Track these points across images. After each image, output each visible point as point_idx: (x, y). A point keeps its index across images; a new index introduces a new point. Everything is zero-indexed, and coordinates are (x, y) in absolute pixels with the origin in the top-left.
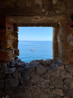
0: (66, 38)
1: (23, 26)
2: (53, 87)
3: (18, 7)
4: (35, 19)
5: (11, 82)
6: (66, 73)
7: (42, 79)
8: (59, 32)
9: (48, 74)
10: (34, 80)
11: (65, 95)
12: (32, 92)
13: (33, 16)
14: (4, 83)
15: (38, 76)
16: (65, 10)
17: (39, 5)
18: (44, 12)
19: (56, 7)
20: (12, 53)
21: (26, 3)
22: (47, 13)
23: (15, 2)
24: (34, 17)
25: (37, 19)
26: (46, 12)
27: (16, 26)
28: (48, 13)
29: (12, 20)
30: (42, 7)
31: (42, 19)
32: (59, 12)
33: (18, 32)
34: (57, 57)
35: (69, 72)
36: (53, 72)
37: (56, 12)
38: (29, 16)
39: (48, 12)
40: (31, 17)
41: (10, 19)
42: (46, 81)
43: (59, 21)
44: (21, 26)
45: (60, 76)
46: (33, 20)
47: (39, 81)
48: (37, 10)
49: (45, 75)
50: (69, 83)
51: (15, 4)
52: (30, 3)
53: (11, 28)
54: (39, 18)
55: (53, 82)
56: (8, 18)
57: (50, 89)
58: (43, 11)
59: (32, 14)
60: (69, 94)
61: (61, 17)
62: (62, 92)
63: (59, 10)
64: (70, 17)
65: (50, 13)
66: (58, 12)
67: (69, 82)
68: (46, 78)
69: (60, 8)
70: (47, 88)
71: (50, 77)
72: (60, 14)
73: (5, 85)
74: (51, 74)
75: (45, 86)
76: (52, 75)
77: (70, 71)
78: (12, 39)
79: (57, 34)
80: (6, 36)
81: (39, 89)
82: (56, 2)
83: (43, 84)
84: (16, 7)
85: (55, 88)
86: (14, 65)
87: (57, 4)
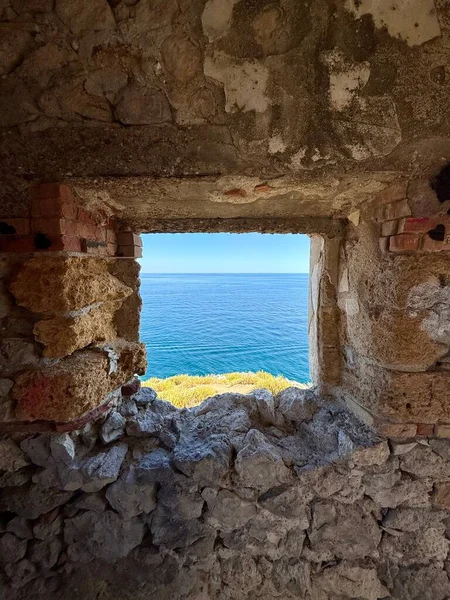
0: (401, 299)
1: (164, 230)
2: (326, 556)
3: (127, 126)
4: (226, 193)
5: (95, 537)
6: (398, 484)
7: (266, 513)
8: (352, 263)
9: (300, 490)
10: (221, 521)
11: (388, 594)
12: (216, 583)
13: (219, 175)
14: (61, 536)
15: (245, 499)
16: (399, 140)
17: (253, 112)
18: (279, 153)
19: (348, 125)
20: (107, 370)
21: (176, 105)
22: (296, 160)
23: (110, 97)
24: (221, 182)
25: (236, 192)
26: (290, 152)
27: (129, 229)
28: (303, 161)
29: (98, 199)
30: (271, 125)
31: (263, 195)
32: (366, 155)
33: (138, 260)
34: (339, 382)
35: (413, 478)
36: (325, 475)
37: (347, 153)
38: (192, 176)
39: (302, 154)
40: (204, 183)
41: (89, 193)
42: (290, 524)
43: (354, 204)
44: (154, 232)
45: (366, 497)
46: (217, 200)
47: (249, 526)
48: (242, 142)
49: (286, 494)
50: (414, 536)
51: (113, 108)
52: (202, 101)
53: (95, 245)
54: (249, 191)
55: (329, 533)
56: (77, 189)
57: (313, 564)
58: (273, 150)
59: (213, 168)
60: (409, 590)
61: (373, 185)
62: (377, 582)
63: (369, 143)
64: (426, 184)
65: (315, 158)
66: (358, 153)
67: (414, 528)
68: (288, 508)
69: (375, 130)
70: (293, 562)
71: (312, 503)
72: (369, 167)
73: (64, 550)
74: (316, 488)
75: (282, 548)
76: (324, 495)
77: (422, 473)
78: (109, 296)
79: (339, 270)
80: (66, 290)
81: (254, 569)
82: (349, 96)
83: (272, 538)
84: (117, 125)
85: (338, 561)
86: (119, 433)
87: (353, 108)
